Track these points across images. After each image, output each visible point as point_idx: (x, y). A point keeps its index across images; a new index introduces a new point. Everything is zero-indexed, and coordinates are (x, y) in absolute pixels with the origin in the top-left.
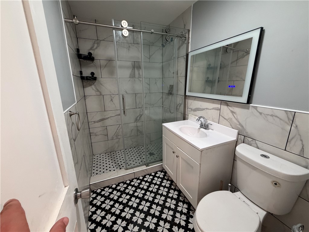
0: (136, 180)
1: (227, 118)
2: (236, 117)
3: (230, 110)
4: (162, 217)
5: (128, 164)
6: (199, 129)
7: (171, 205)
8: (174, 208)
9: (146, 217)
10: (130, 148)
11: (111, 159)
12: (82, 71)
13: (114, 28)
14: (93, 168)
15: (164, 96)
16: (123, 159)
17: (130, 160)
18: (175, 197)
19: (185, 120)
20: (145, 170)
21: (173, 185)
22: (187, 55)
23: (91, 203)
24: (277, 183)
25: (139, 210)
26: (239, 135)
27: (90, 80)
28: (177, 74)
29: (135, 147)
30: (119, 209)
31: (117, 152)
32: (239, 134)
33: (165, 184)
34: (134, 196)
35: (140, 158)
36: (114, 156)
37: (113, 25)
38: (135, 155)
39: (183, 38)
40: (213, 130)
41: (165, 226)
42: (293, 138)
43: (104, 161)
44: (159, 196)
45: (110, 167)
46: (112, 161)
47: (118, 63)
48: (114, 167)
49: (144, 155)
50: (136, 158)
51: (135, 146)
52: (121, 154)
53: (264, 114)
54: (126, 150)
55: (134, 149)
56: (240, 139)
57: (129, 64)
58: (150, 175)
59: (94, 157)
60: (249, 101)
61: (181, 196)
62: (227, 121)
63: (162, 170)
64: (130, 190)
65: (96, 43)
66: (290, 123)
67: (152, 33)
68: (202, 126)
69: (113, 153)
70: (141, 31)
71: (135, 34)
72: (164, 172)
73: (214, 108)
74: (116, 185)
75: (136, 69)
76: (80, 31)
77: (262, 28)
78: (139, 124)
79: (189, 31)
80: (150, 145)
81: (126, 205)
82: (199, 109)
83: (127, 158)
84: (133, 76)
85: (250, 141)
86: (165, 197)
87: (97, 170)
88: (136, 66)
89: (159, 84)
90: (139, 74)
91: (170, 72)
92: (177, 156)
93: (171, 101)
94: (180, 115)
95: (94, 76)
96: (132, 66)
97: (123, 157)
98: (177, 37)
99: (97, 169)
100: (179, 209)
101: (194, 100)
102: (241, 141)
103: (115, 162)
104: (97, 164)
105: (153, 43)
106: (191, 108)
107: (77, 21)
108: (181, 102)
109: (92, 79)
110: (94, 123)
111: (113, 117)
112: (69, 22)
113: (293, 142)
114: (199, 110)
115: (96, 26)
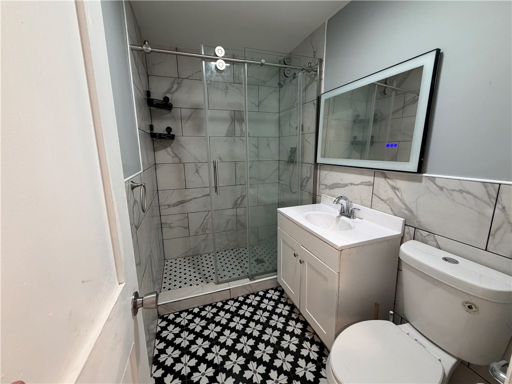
0: (233, 302)
1: (385, 198)
2: (400, 196)
3: (390, 185)
4: (274, 364)
5: (221, 276)
6: (339, 217)
7: (291, 345)
8: (295, 351)
9: (247, 362)
10: (225, 251)
11: (193, 267)
12: (153, 126)
13: (203, 59)
14: (164, 280)
15: (281, 166)
16: (212, 267)
17: (224, 270)
18: (298, 332)
19: (316, 203)
20: (248, 286)
21: (294, 312)
22: (319, 99)
23: (158, 336)
24: (473, 306)
25: (236, 351)
26: (406, 227)
27: (164, 138)
28: (302, 130)
29: (232, 250)
30: (203, 348)
31: (204, 256)
32: (405, 225)
33: (281, 310)
34: (229, 328)
35: (241, 267)
36: (198, 262)
37: (203, 53)
38: (232, 262)
39: (312, 72)
40: (362, 219)
41: (278, 380)
42: (498, 229)
43: (182, 270)
44: (271, 330)
45: (191, 280)
46: (194, 270)
47: (209, 113)
48: (197, 280)
49: (247, 262)
50: (233, 266)
51: (232, 247)
52: (209, 260)
53: (447, 189)
54: (218, 254)
55: (232, 252)
56: (408, 233)
57: (226, 114)
58: (256, 295)
59: (166, 263)
60: (421, 168)
61: (307, 331)
62: (385, 203)
63: (277, 287)
64: (223, 317)
65: (176, 83)
66: (492, 202)
67: (262, 65)
68: (344, 212)
69: (197, 258)
70: (245, 63)
71: (237, 66)
72: (279, 291)
73: (362, 183)
74: (199, 308)
75: (236, 122)
76: (153, 64)
77: (438, 51)
78: (240, 211)
79: (321, 61)
80: (258, 246)
81: (214, 342)
82: (339, 185)
83: (219, 265)
84: (231, 134)
85: (425, 237)
86: (279, 332)
87: (170, 284)
88: (237, 118)
89: (274, 146)
90: (242, 130)
91: (292, 126)
92: (300, 261)
93: (292, 173)
94: (307, 196)
95: (171, 133)
96: (230, 118)
97: (212, 265)
98: (302, 70)
99: (170, 282)
100: (304, 352)
101: (331, 171)
102: (410, 236)
103: (199, 271)
104: (170, 274)
105: (265, 82)
106: (326, 184)
107: (149, 48)
108: (308, 175)
109: (168, 137)
110: (169, 207)
111: (198, 198)
112: (137, 50)
113: (498, 235)
114: (339, 187)
115: (177, 55)
